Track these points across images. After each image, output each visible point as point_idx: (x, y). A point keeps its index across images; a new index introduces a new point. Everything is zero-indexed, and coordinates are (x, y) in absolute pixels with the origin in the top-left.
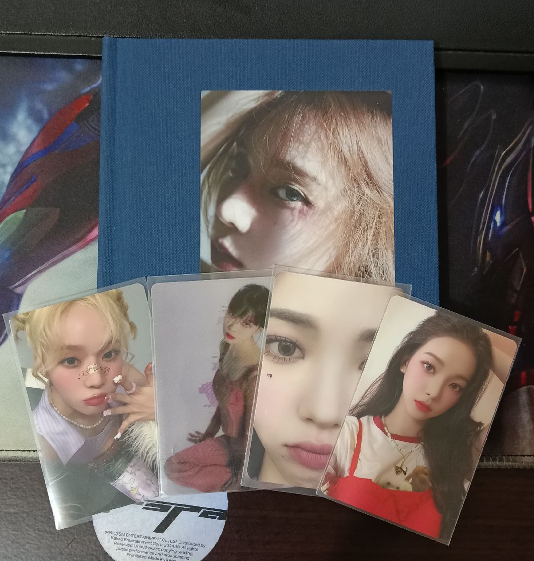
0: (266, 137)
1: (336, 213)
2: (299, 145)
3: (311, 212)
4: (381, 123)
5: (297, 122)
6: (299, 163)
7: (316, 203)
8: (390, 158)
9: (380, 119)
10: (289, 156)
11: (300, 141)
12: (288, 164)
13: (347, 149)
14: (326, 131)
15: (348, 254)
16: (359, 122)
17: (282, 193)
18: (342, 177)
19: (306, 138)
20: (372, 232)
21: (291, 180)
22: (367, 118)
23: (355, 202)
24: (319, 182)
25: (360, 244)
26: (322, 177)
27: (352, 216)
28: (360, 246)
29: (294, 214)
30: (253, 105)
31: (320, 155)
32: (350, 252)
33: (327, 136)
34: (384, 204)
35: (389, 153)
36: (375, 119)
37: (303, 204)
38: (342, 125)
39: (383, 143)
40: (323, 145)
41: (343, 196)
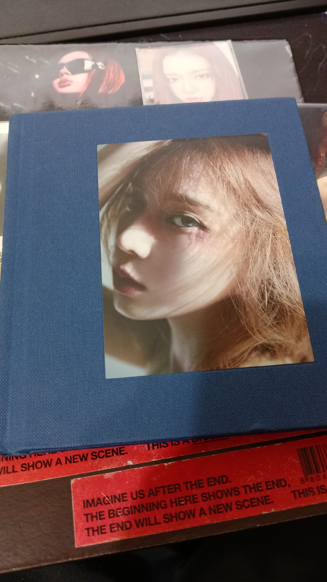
0: (159, 177)
1: (231, 234)
2: (190, 181)
3: (207, 235)
4: (262, 159)
5: (186, 163)
6: (191, 195)
7: (211, 228)
8: (275, 185)
9: (261, 156)
10: (182, 190)
11: (190, 177)
12: (182, 197)
13: (235, 181)
14: (213, 168)
15: (249, 270)
16: (242, 159)
17: (178, 221)
18: (233, 203)
19: (196, 175)
20: (269, 248)
21: (186, 210)
22: (248, 155)
23: (248, 224)
24: (212, 209)
25: (260, 259)
26: (215, 204)
27: (247, 236)
28: (259, 261)
29: (191, 237)
30: (145, 153)
31: (209, 187)
32: (251, 267)
33: (214, 172)
34: (276, 222)
35: (273, 181)
36: (256, 156)
37: (199, 229)
38: (227, 162)
39: (267, 174)
40: (211, 179)
41: (237, 219)
